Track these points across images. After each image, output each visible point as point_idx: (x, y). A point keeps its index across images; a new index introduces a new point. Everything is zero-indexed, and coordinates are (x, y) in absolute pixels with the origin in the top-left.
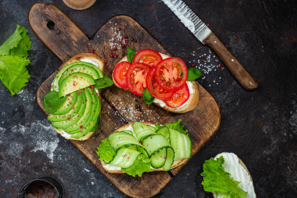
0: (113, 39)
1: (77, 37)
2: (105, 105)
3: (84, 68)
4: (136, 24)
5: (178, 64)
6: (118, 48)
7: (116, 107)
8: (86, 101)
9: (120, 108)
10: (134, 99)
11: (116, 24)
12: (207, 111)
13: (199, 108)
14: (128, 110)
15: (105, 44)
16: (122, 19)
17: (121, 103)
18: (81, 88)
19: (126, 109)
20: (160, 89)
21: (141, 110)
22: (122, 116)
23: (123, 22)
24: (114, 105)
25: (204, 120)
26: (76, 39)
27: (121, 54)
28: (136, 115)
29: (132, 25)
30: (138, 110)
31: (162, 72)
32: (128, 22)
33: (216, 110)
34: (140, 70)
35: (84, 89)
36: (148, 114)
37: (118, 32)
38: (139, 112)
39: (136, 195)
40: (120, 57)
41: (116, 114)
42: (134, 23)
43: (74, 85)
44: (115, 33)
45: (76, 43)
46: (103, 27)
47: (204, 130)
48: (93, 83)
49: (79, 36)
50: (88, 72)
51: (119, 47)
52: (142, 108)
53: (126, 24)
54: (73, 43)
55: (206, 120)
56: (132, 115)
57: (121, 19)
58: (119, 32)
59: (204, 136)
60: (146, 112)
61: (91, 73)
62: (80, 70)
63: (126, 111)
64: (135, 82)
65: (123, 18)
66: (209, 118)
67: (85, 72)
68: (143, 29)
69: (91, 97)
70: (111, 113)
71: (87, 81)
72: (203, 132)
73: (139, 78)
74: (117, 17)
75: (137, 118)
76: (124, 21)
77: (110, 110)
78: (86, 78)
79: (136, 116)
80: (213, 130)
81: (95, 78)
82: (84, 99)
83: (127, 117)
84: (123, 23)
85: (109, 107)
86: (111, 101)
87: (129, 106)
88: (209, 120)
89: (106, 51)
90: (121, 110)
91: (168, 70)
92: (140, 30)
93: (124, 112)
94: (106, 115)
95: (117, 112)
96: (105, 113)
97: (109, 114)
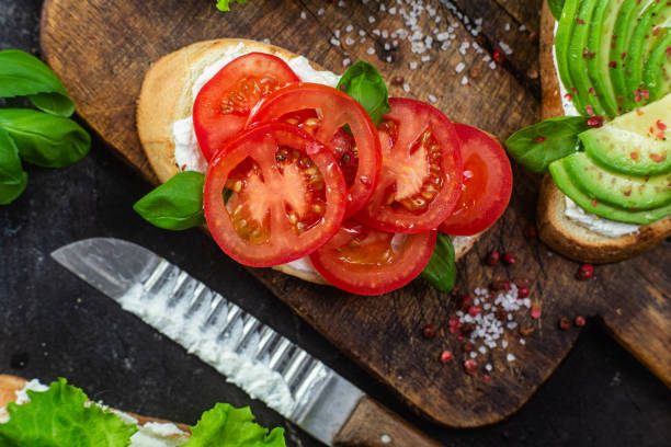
1: (648, 322)
2: (521, 56)
3: (628, 194)
4: (416, 399)
5: (246, 237)
6: (485, 291)
7: (481, 51)
8: (613, 65)
9: (466, 45)
12: (102, 55)
13: (133, 65)
14: (429, 40)
16: (476, 411)
17: (460, 68)
18: (632, 115)
19: (437, 44)
20: (316, 130)
21: (379, 42)
22: (455, 16)
23: (469, 398)
24: (487, 58)
25: (116, 18)
26: (653, 313)
27: (470, 270)
28: (397, 24)
29: (432, 391)
30: (390, 40)
31: (313, 201)
32: (451, 403)
34: (407, 199)
35: (622, 111)
36: (350, 28)
38: (385, 35)
40: (474, 259)
41: (479, 22)
42: (425, 401)
43: (661, 126)
45: (652, 300)
46: (549, 372)
49: (641, 328)
50: (614, 181)
51: (480, 296)
52: (372, 51)
53: (459, 391)
54: (660, 300)
55: (107, 20)
56: (412, 21)
57: (480, 411)
60: (356, 36)
62: (641, 189)
63: (441, 37)
64: (422, 152)
65: (469, 419)
66: (93, 28)
67: (623, 182)
68: (391, 380)
69: (593, 81)
70: (498, 24)
71: (612, 146)
73: (408, 169)
74: (493, 417)
75: (393, 11)
76: (465, 406)
77: (503, 36)
79: (397, 17)
82: (621, 70)
83: (432, 12)
84: (471, 396)
85: (506, 48)
86: (501, 73)
87: (426, 59)
88: (90, 21)
89: (532, 275)
90: (459, 39)
91: (289, 208)
92: (400, 372)
93: (447, 30)
94: (516, 15)
95: (475, 32)
96: (520, 25)
97: (505, 22)
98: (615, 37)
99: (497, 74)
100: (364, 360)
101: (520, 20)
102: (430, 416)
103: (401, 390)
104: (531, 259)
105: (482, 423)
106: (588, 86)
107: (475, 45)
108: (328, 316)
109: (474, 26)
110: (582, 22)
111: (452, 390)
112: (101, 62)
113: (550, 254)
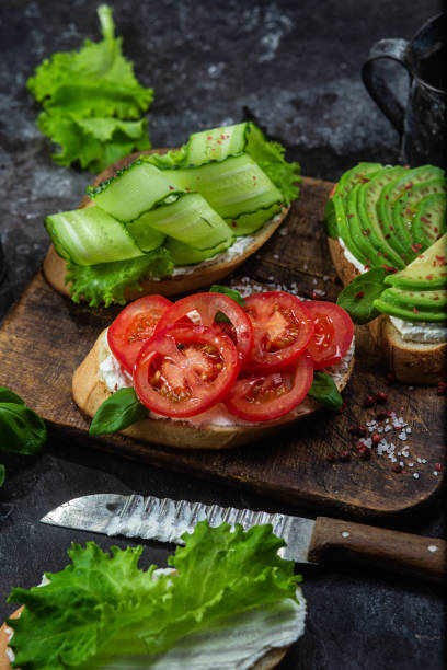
0: (403, 436)
3: (436, 299)
4: (356, 502)
6: (374, 422)
8: (387, 237)
11: (416, 475)
12: (36, 377)
13: (61, 376)
15: (418, 419)
16: (407, 495)
23: (398, 489)
29: (366, 493)
31: (213, 364)
32: (385, 496)
34: (279, 339)
35: (407, 264)
37: (400, 458)
42: (365, 501)
43: (440, 259)
44: (406, 454)
50: (422, 295)
51: (372, 426)
53: (387, 487)
57: (410, 494)
58: (394, 460)
61: (412, 295)
64: (278, 314)
67: (430, 294)
68: (330, 496)
69: (378, 248)
70: (308, 283)
71: (410, 278)
73: (274, 324)
74: (423, 496)
76: (398, 494)
82: (394, 238)
84: (397, 487)
85: (320, 292)
89: (404, 403)
91: (199, 373)
92: (335, 488)
94: (317, 274)
95: (294, 292)
96: (323, 278)
97: (312, 280)
98: (380, 222)
100: (304, 490)
101: (321, 275)
102: (373, 510)
103: (342, 500)
104: (398, 396)
105: (415, 502)
106: (376, 252)
108: (264, 473)
109: (292, 289)
110: (352, 216)
111: (382, 487)
112: (37, 381)
113: (411, 388)
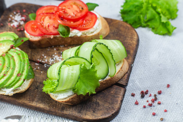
7: (42, 61)
8: (13, 57)
9: (46, 61)
10: (55, 49)
12: (121, 30)
14: (54, 59)
17: (45, 57)
24: (40, 61)
31: (65, 11)
33: (127, 27)
35: (7, 52)
39: (101, 115)
41: (45, 66)
47: (128, 43)
48: (12, 44)
50: (4, 39)
55: (124, 36)
59: (131, 46)
61: (7, 38)
63: (52, 60)
66: (125, 34)
71: (7, 44)
72: (128, 45)
77: (39, 66)
78: (5, 43)
80: (135, 40)
81: (12, 39)
82: (10, 57)
85: (37, 64)
86: (36, 60)
87: (53, 56)
88: (127, 34)
90: (48, 62)
91: (69, 8)
93: (52, 62)
94: (38, 71)
96: (36, 69)
97: (40, 69)
98: (14, 61)
99: (37, 59)
101: (36, 70)
107: (44, 62)
109: (46, 65)
